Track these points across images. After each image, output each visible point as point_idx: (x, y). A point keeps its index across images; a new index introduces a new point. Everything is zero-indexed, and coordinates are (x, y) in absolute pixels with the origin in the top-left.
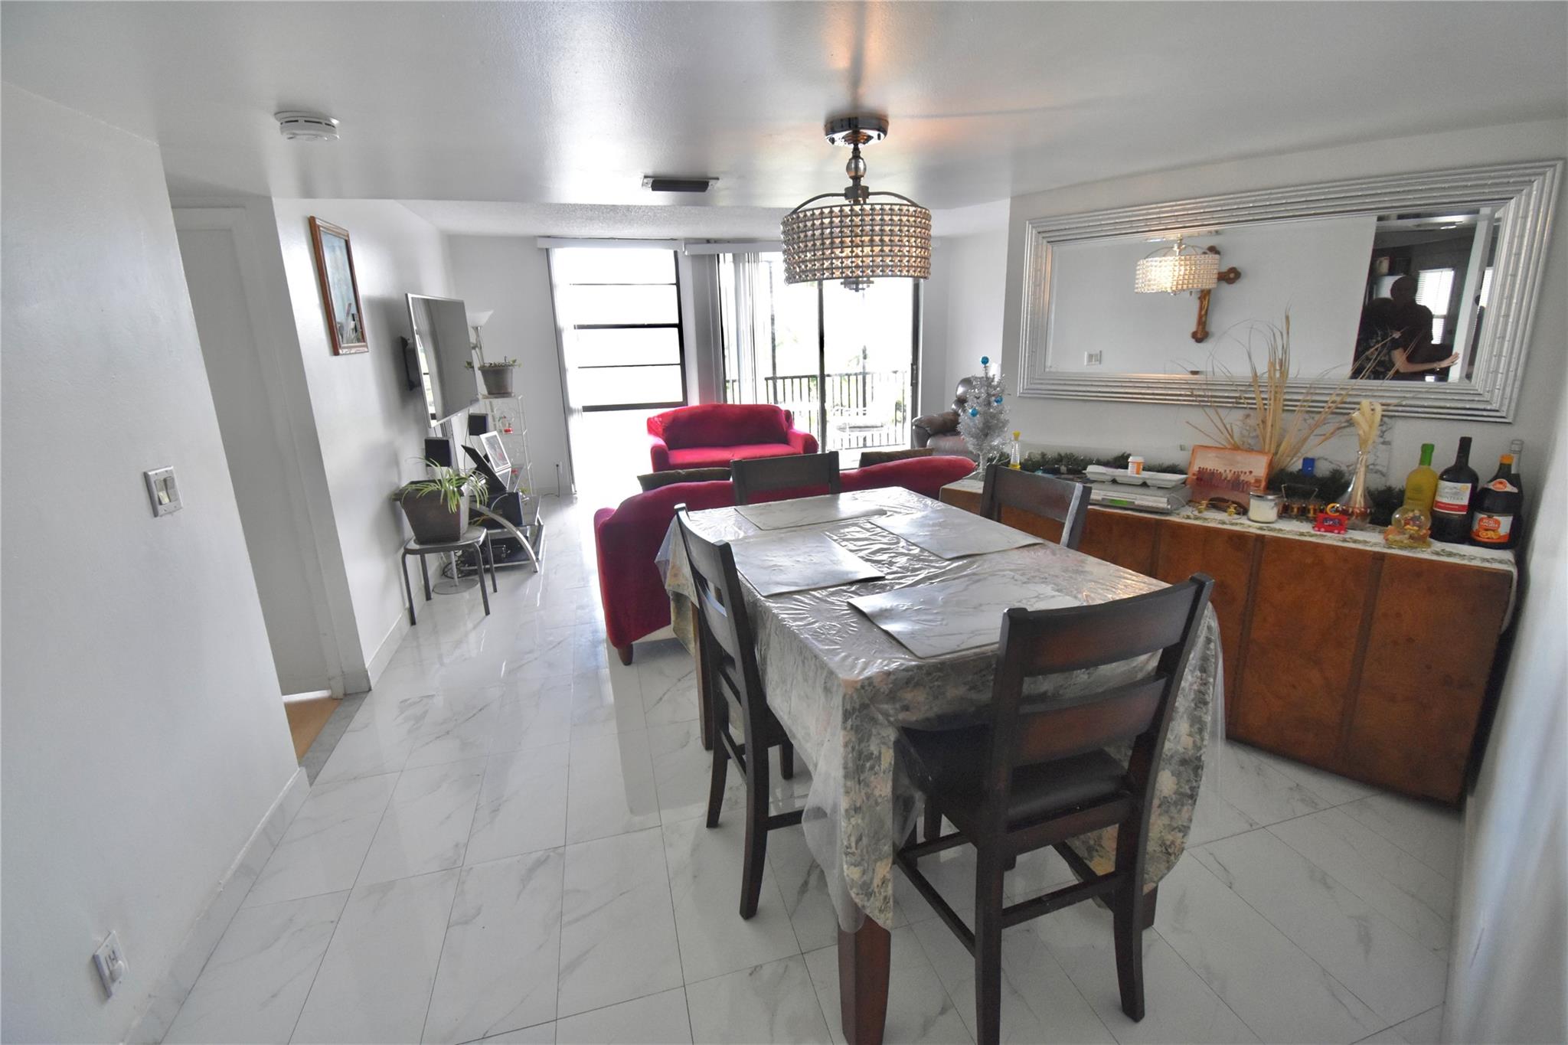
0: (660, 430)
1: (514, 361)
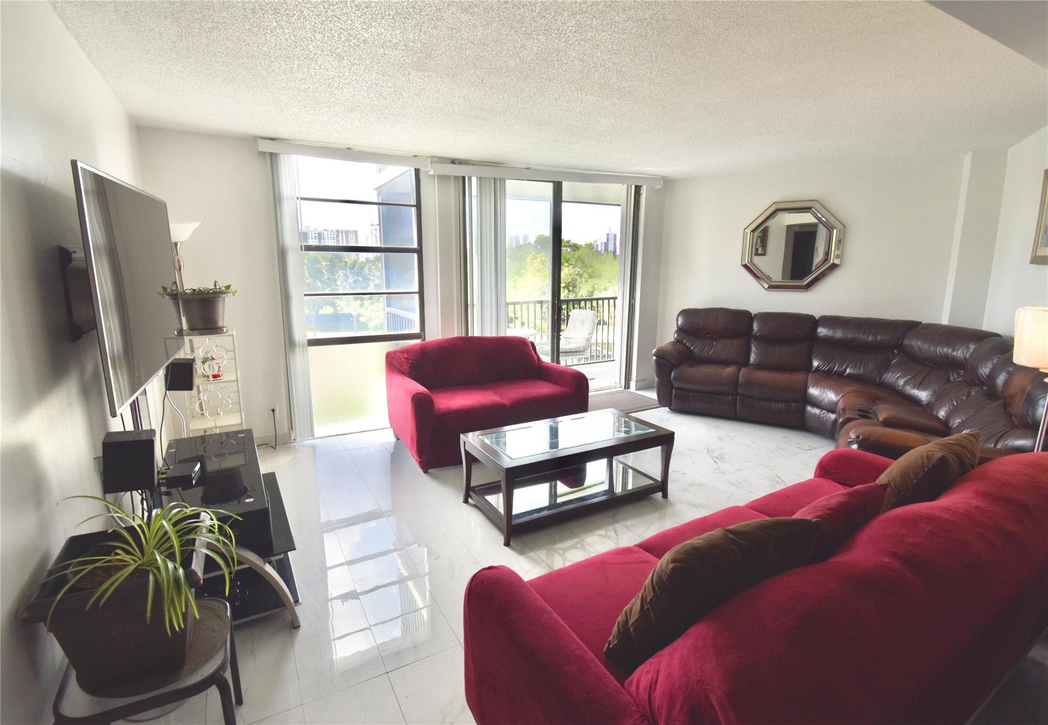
0: (406, 367)
1: (228, 287)
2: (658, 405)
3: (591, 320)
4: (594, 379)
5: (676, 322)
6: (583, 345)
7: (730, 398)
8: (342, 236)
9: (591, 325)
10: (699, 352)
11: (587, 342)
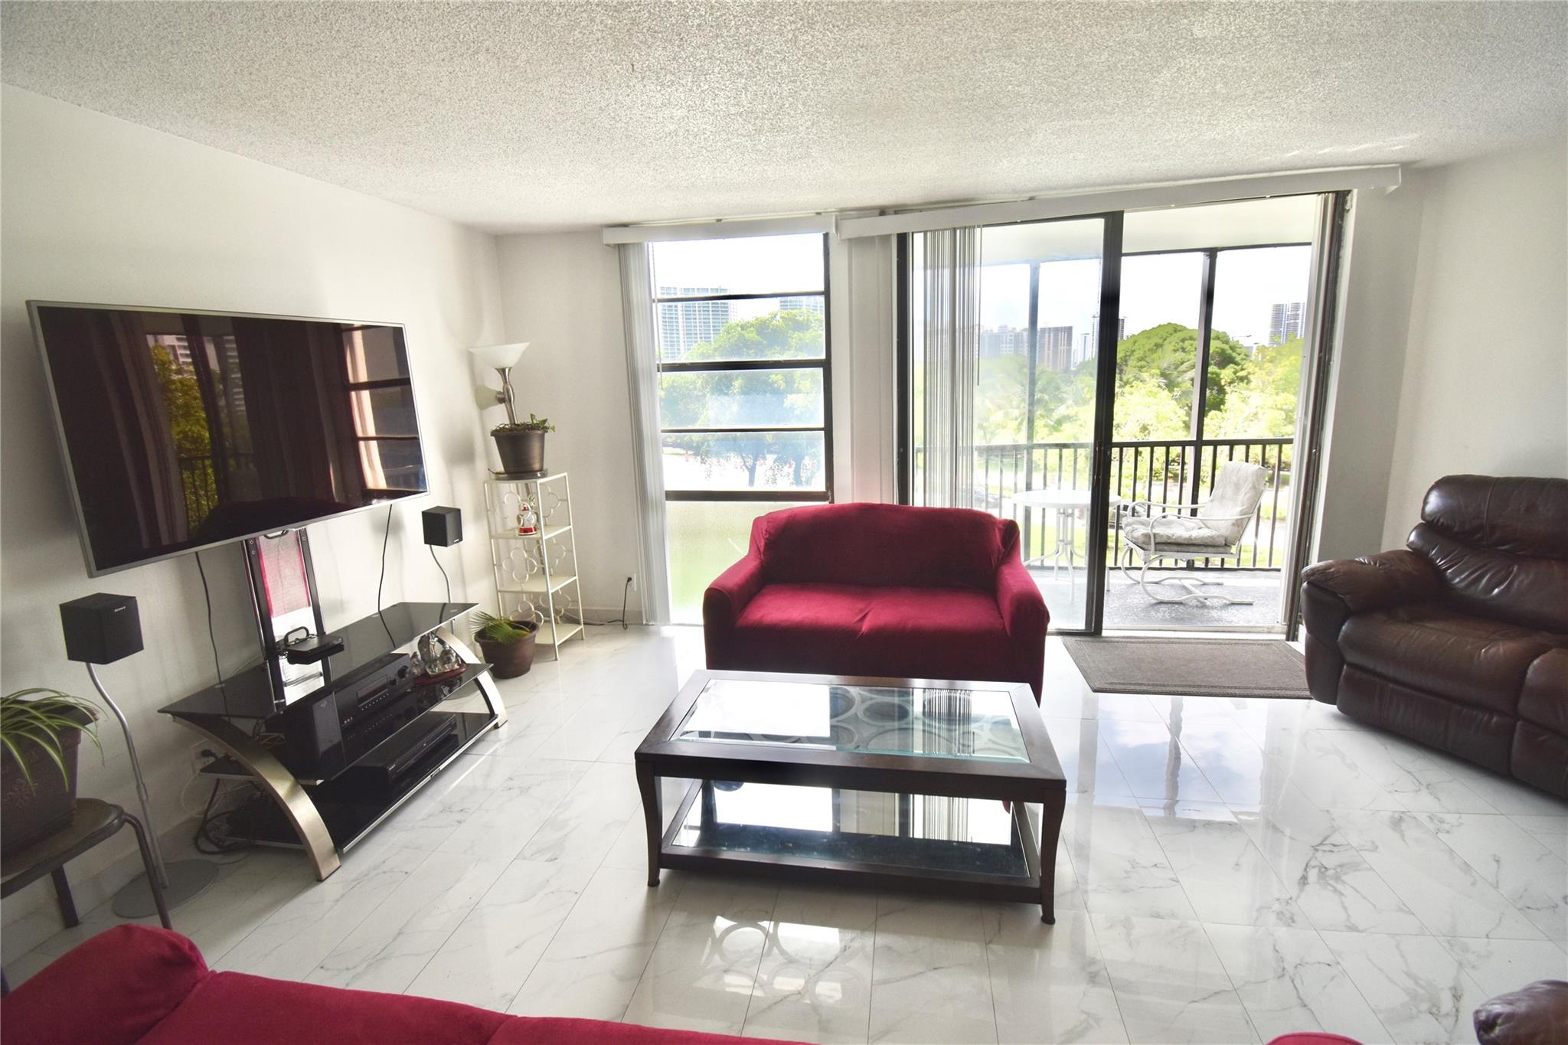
1: (544, 422)
2: (1308, 693)
3: (1251, 485)
4: (1251, 604)
5: (1422, 504)
6: (1227, 534)
7: (1495, 719)
8: (1049, 336)
9: (1248, 495)
10: (1463, 584)
11: (1236, 529)
